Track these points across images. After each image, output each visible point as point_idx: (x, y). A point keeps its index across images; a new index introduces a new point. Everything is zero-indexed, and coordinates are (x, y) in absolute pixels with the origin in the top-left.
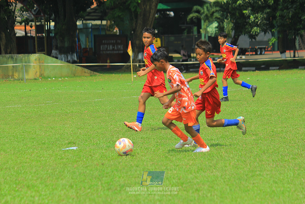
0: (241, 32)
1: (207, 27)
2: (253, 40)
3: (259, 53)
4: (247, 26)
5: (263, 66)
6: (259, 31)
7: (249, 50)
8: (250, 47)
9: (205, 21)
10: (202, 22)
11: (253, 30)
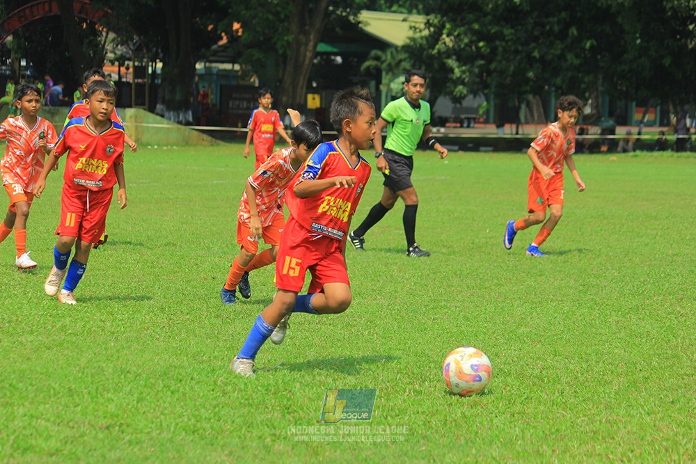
0: (440, 93)
1: (391, 81)
2: (458, 105)
3: (465, 125)
4: (448, 85)
5: (470, 145)
6: (465, 92)
7: (451, 120)
8: (453, 116)
9: (387, 74)
10: (384, 74)
11: (457, 90)
